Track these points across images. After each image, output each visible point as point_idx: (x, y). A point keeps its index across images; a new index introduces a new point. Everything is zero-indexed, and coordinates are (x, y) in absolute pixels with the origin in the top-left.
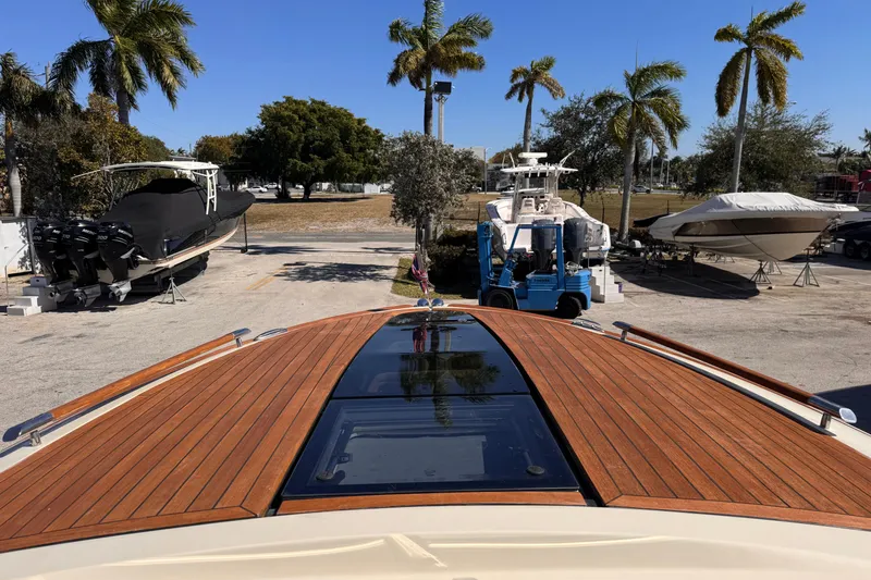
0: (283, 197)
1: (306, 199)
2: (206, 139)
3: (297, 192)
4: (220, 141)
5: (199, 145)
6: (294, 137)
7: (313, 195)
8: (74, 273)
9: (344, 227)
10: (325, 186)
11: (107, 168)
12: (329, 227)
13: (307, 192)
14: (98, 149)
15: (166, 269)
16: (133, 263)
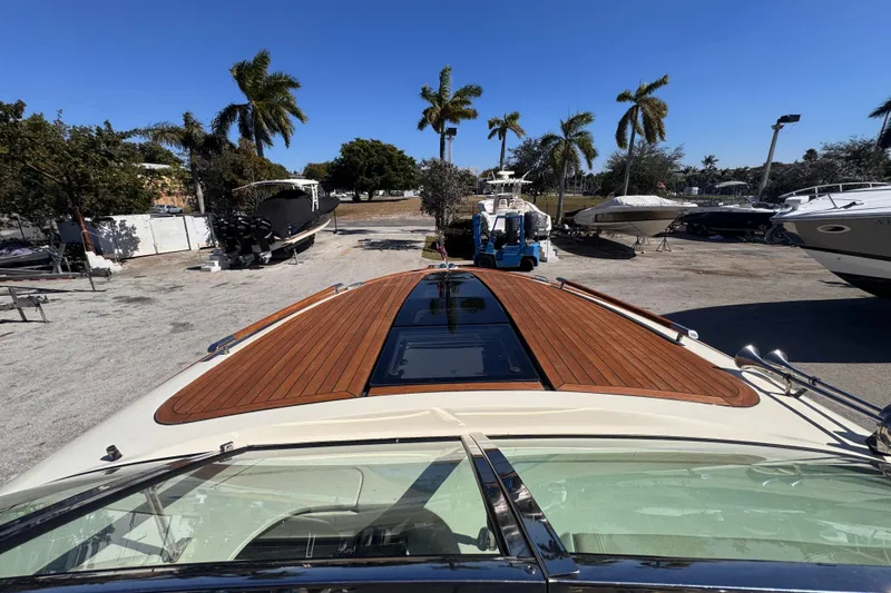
0: (356, 200)
1: (369, 201)
2: (310, 165)
3: (364, 196)
4: (318, 166)
5: (306, 169)
6: (362, 163)
7: (374, 198)
8: (238, 247)
9: (393, 217)
10: (381, 192)
11: (253, 184)
12: (384, 217)
13: (370, 196)
14: (247, 172)
15: (291, 244)
16: (272, 241)
